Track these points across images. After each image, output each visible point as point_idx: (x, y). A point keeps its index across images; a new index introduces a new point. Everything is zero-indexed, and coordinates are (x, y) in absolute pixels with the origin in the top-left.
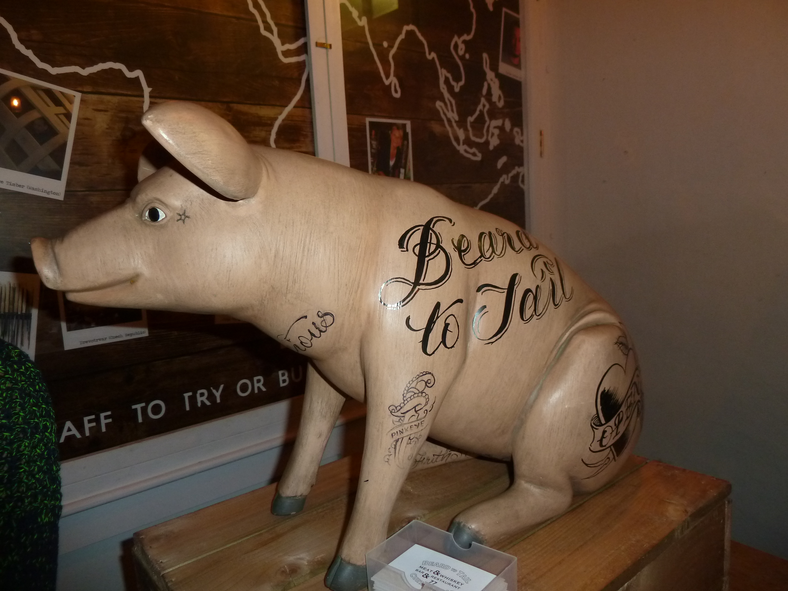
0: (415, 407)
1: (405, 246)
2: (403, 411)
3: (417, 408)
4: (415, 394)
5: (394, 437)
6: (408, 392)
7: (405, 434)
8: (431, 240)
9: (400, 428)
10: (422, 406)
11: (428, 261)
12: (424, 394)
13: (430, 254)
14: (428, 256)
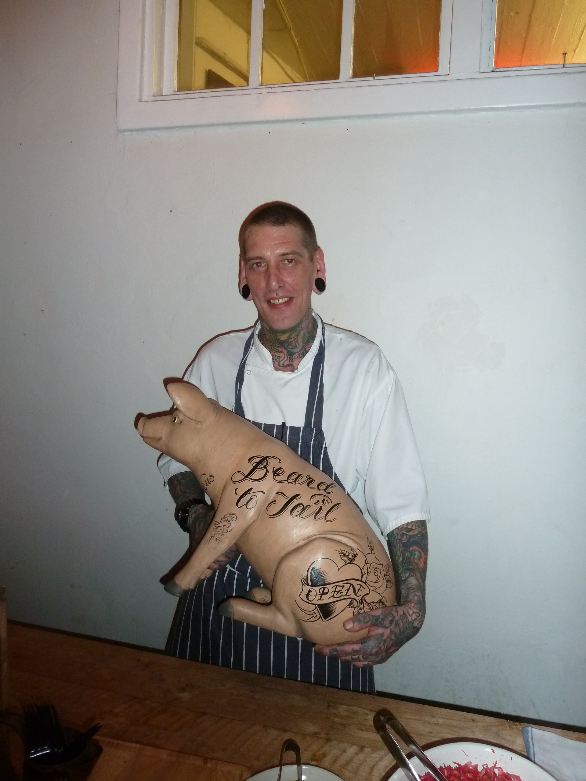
0: (223, 526)
1: (250, 461)
2: (218, 525)
3: (224, 527)
4: (226, 520)
5: (212, 535)
6: (224, 518)
7: (215, 536)
8: (263, 463)
9: (215, 532)
10: (226, 527)
11: (256, 470)
12: (229, 522)
13: (259, 468)
14: (258, 469)
